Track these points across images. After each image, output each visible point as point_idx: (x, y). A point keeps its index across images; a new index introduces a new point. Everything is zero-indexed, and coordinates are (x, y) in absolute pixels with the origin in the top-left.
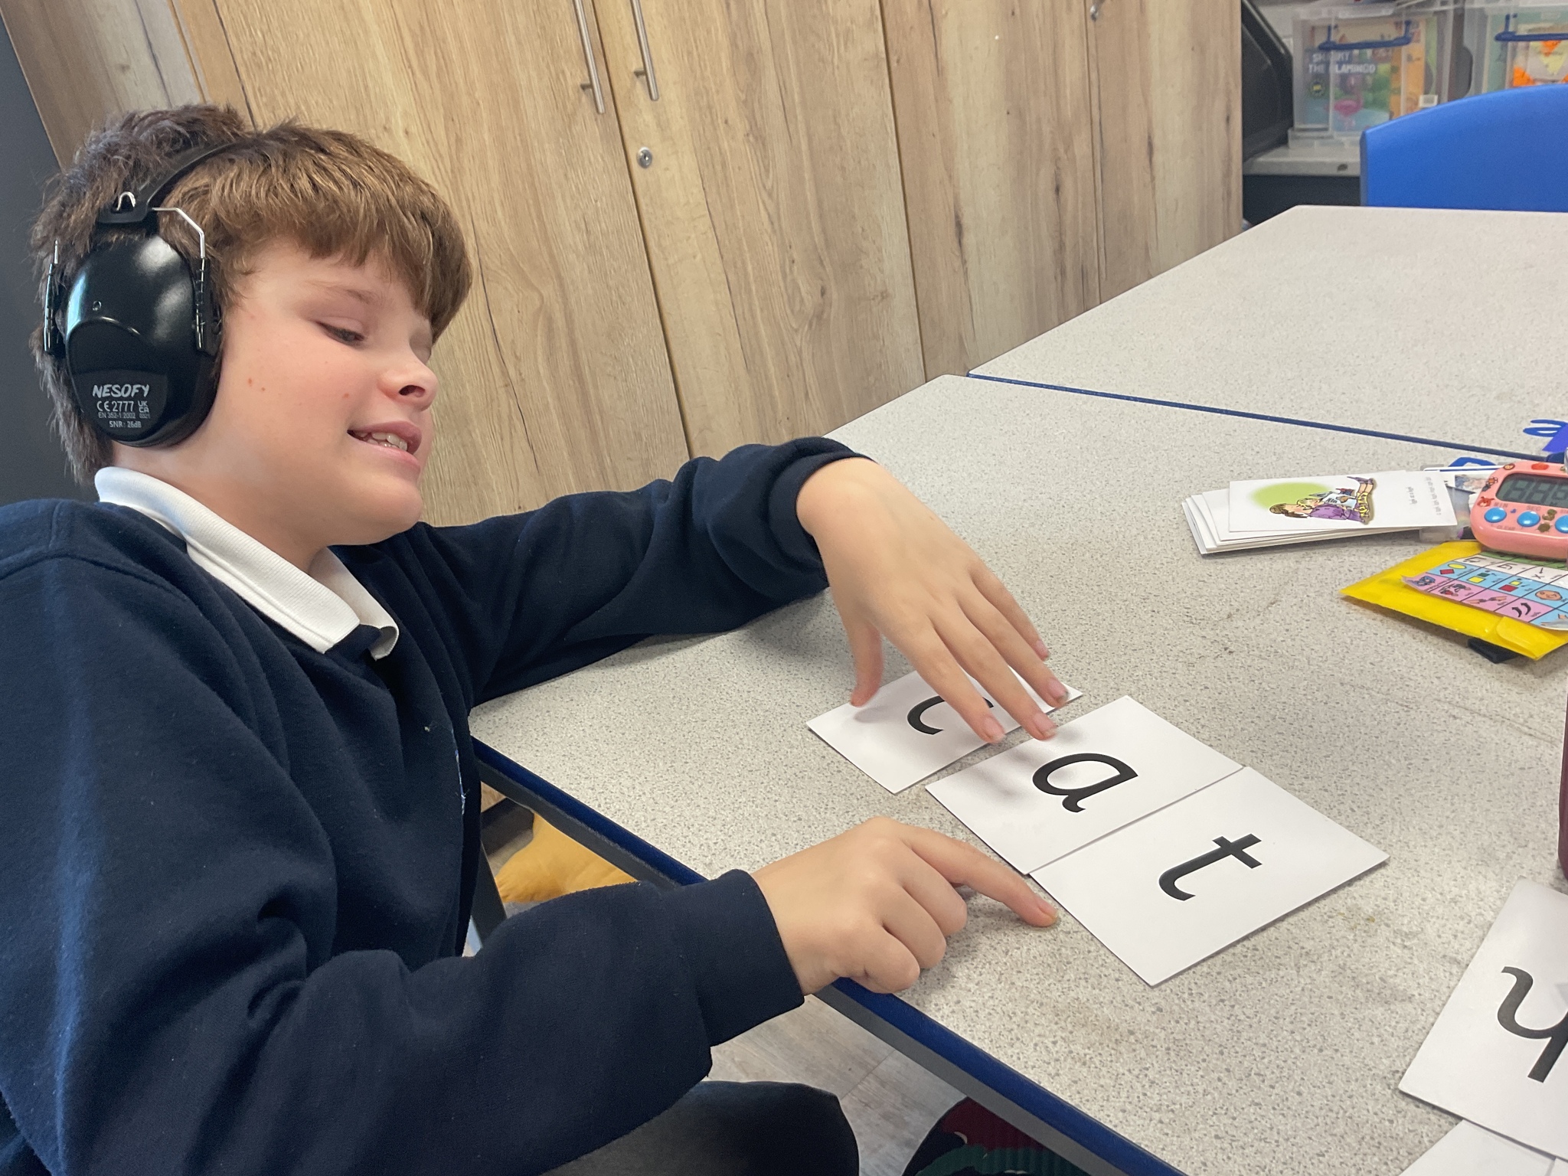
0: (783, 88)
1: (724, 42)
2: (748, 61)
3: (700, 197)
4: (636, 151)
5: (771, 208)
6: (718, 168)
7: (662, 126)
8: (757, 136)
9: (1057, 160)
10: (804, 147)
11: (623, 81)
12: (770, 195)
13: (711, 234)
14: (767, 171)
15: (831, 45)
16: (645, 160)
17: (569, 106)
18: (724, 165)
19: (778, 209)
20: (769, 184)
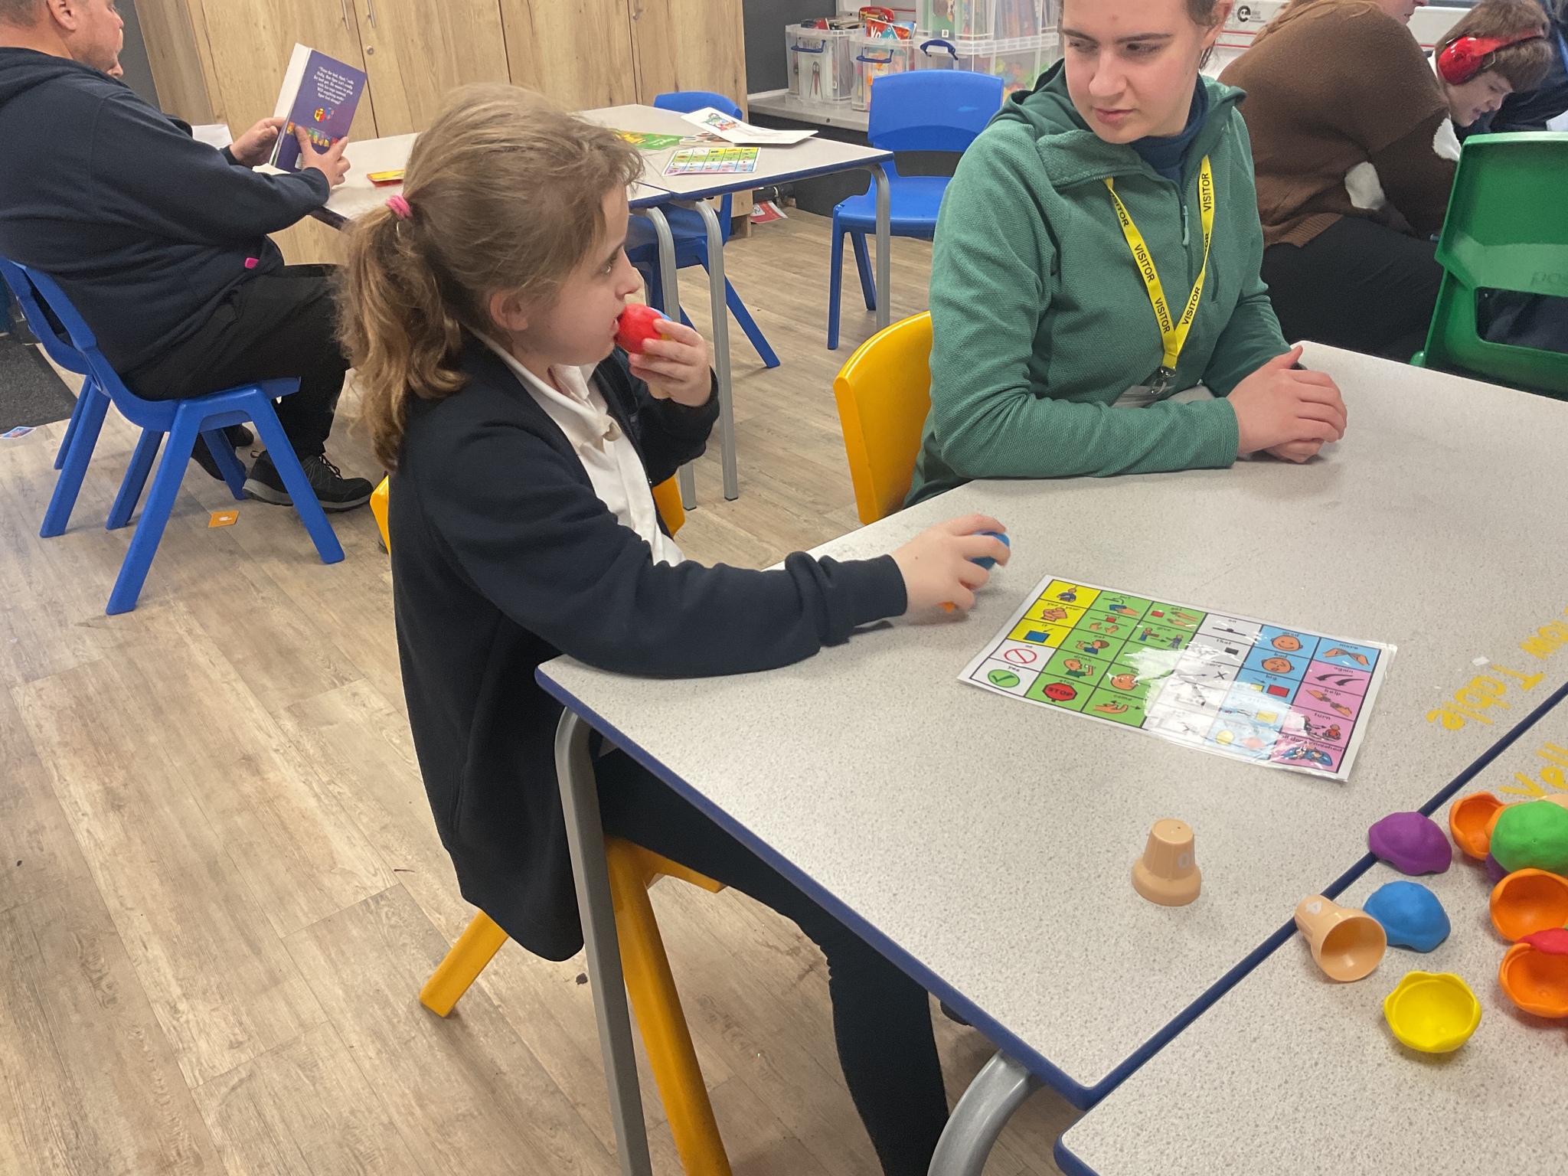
0: (443, 30)
1: (413, 8)
2: (425, 18)
3: (398, 70)
4: (366, 48)
5: (435, 81)
6: (407, 60)
7: (380, 38)
8: (428, 48)
9: (610, 85)
10: (454, 57)
11: (362, 19)
12: (434, 75)
13: (402, 87)
14: (433, 64)
15: (470, 15)
16: (371, 52)
17: (336, 26)
18: (410, 58)
19: (438, 81)
20: (434, 69)
